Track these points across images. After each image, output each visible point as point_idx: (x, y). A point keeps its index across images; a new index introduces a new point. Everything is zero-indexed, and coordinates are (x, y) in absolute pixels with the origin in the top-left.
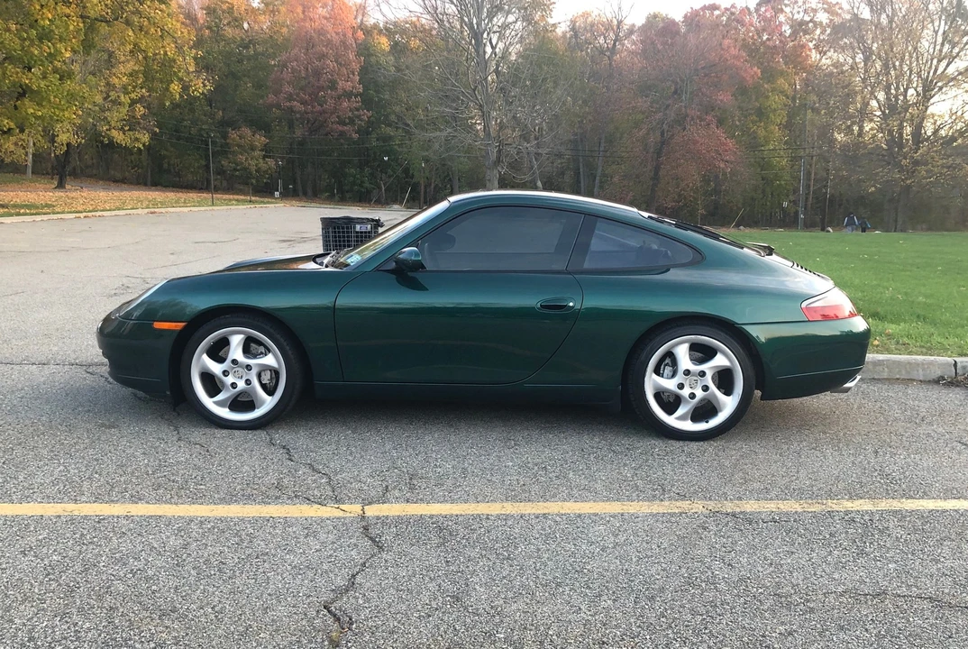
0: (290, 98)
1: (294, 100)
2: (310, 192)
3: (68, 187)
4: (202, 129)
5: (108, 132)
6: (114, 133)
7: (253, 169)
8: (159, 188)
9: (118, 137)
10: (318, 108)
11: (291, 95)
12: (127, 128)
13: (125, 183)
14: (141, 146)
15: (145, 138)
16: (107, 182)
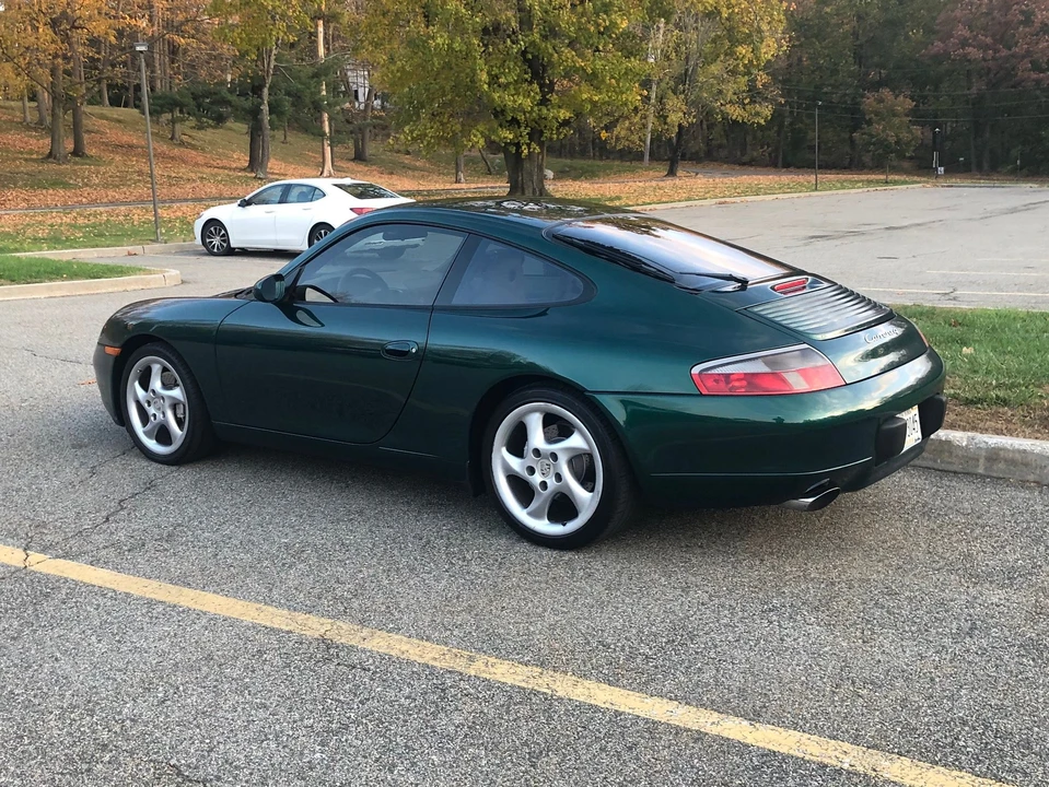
0: (964, 43)
1: (969, 45)
2: (986, 166)
3: (680, 173)
4: (846, 95)
5: (723, 108)
6: (729, 109)
7: (892, 140)
8: (791, 169)
9: (735, 112)
10: (1005, 53)
11: (966, 39)
12: (747, 101)
13: (752, 166)
14: (762, 122)
15: (766, 110)
16: (732, 166)
